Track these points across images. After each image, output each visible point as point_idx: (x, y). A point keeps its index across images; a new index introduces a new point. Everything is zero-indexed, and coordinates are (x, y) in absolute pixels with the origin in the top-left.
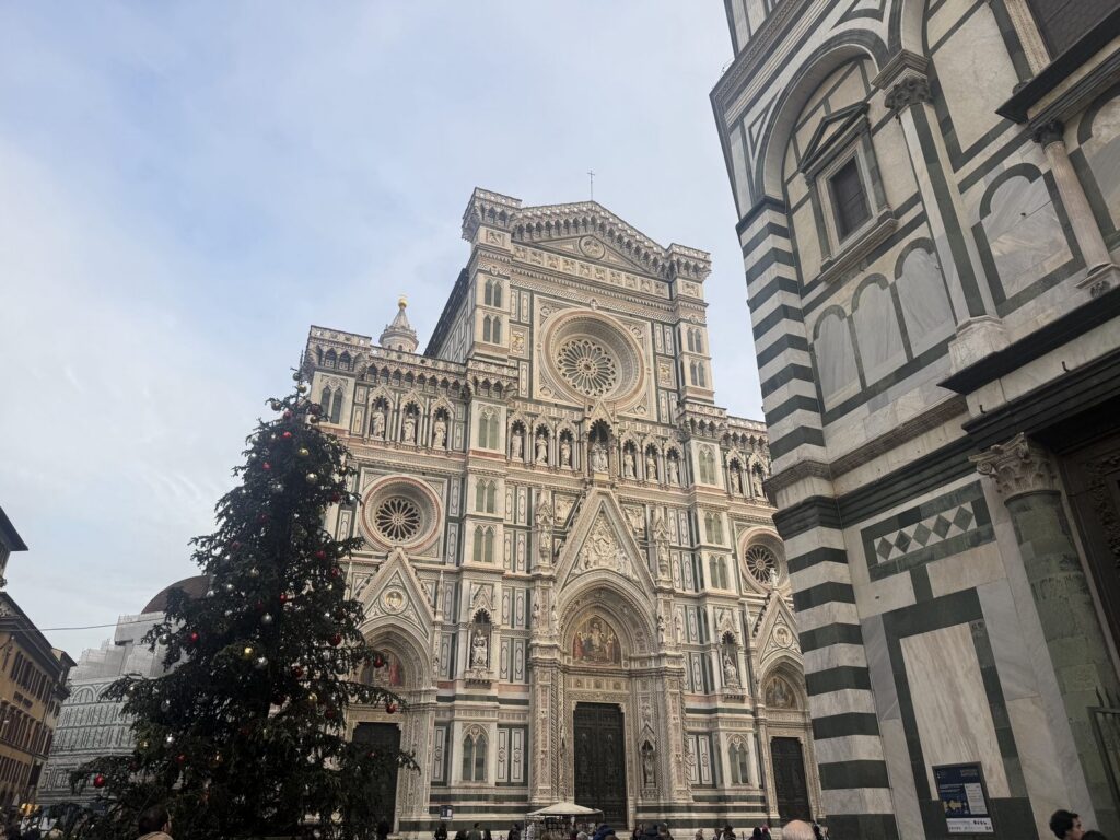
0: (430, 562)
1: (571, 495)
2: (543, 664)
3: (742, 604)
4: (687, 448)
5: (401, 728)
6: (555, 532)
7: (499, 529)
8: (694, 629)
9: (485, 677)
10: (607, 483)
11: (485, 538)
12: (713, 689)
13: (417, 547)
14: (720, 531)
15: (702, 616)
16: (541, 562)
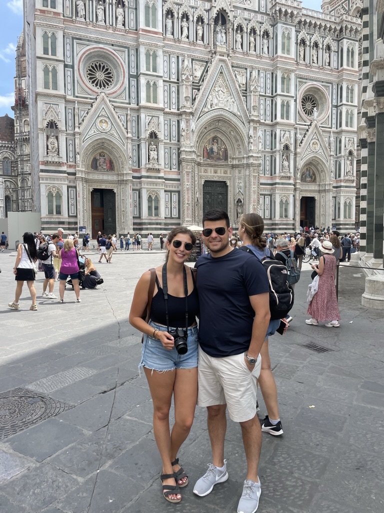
0: (122, 103)
1: (202, 61)
2: (187, 161)
3: (296, 129)
4: (275, 30)
5: (115, 191)
6: (193, 85)
7: (160, 83)
8: (268, 143)
9: (157, 167)
10: (225, 53)
11: (152, 88)
12: (275, 173)
13: (113, 93)
14: (288, 85)
15: (273, 136)
16: (185, 103)
